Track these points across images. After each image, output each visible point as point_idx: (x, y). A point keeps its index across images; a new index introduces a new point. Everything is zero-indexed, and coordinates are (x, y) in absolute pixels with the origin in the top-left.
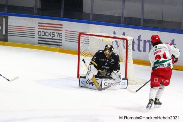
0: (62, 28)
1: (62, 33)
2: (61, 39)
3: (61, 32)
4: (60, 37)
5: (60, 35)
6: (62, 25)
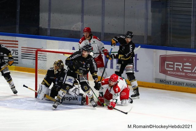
4: (16, 54)
6: (17, 41)
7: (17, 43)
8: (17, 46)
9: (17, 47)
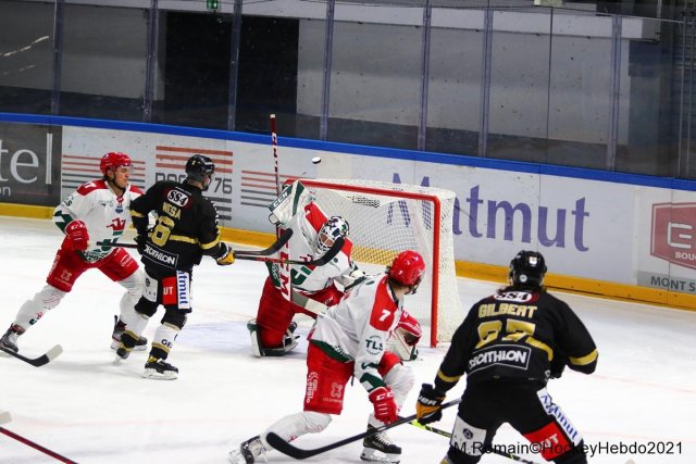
0: (230, 163)
1: (230, 180)
2: (227, 196)
3: (227, 176)
4: (225, 192)
5: (224, 186)
6: (230, 154)
7: (228, 158)
8: (227, 167)
9: (230, 171)
